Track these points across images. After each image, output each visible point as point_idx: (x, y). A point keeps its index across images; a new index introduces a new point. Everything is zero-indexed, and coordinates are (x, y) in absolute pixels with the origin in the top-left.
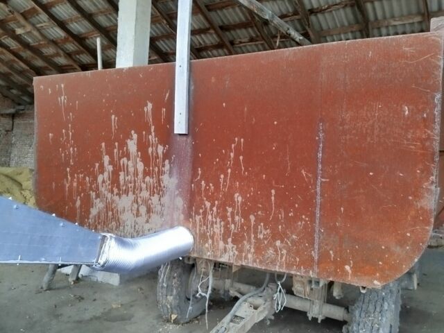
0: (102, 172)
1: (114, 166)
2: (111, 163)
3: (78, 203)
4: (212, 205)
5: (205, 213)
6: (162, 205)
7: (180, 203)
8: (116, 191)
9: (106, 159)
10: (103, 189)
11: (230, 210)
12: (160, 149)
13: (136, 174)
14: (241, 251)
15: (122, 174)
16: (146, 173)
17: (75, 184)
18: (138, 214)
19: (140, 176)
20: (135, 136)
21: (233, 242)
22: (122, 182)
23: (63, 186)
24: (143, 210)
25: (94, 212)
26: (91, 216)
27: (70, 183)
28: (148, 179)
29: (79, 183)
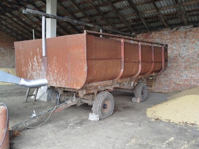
0: (29, 66)
1: (32, 65)
2: (31, 64)
3: (25, 74)
4: (51, 73)
5: (50, 75)
6: (42, 74)
7: (45, 73)
8: (32, 70)
9: (30, 63)
10: (30, 71)
11: (54, 74)
12: (41, 60)
13: (36, 66)
14: (56, 83)
15: (33, 66)
16: (38, 66)
17: (24, 70)
18: (37, 77)
19: (37, 67)
20: (36, 57)
21: (55, 81)
22: (34, 69)
23: (22, 70)
24: (38, 75)
25: (28, 76)
26: (28, 77)
27: (23, 69)
28: (39, 67)
29: (25, 69)
